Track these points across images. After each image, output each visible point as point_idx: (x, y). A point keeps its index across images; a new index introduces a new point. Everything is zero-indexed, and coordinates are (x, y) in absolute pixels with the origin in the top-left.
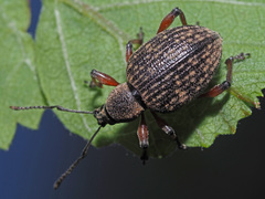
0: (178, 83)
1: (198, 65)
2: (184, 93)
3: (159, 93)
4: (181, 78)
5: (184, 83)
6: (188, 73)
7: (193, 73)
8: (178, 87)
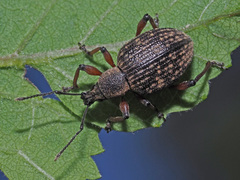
0: (159, 72)
1: (176, 60)
2: (162, 81)
3: (143, 78)
4: (161, 68)
5: (163, 73)
6: (167, 65)
7: (171, 66)
8: (158, 75)
